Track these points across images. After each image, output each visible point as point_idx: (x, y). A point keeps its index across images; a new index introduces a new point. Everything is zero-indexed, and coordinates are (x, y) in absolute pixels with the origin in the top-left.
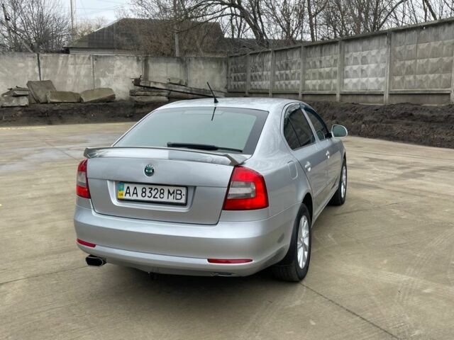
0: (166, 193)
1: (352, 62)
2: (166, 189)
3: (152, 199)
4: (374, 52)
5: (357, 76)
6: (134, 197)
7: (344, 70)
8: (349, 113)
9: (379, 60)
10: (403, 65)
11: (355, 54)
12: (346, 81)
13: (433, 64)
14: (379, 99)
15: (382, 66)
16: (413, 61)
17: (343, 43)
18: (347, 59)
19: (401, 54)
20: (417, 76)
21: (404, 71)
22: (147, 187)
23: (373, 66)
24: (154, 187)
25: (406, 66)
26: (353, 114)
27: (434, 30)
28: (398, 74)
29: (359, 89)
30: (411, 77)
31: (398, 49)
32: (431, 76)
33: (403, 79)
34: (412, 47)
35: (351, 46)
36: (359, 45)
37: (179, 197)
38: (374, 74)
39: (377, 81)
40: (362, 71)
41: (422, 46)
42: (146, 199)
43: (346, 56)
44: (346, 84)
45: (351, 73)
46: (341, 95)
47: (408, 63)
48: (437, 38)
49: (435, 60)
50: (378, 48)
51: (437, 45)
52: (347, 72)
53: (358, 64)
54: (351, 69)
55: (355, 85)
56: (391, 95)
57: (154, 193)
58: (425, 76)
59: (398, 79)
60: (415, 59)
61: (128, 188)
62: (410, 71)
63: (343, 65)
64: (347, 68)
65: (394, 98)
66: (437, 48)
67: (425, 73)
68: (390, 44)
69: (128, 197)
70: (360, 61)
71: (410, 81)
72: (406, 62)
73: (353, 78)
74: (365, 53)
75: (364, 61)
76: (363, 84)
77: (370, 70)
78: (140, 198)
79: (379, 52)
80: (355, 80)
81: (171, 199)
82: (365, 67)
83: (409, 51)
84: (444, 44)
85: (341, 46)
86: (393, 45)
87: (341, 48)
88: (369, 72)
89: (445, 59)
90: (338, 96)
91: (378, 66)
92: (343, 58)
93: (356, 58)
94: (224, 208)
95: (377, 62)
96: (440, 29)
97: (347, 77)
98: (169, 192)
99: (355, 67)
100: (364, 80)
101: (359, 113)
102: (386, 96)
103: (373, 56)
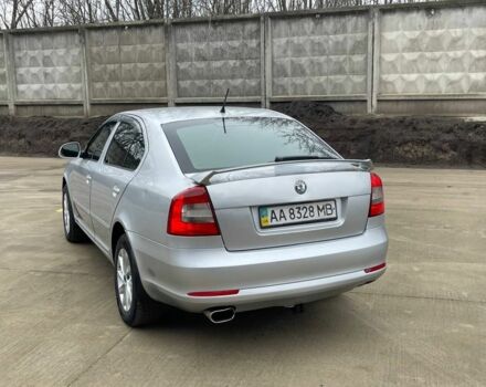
0: (316, 210)
1: (28, 63)
2: (315, 205)
3: (302, 220)
4: (61, 52)
5: (39, 81)
6: (283, 221)
7: (15, 73)
8: (46, 129)
9: (69, 61)
10: (105, 70)
11: (31, 53)
12: (22, 87)
13: (141, 69)
14: (76, 110)
15: (76, 70)
16: (117, 65)
17: (10, 37)
18: (20, 58)
19: (100, 57)
20: (125, 83)
21: (106, 77)
22: (294, 207)
23: (61, 69)
24: (302, 206)
25: (108, 71)
26: (53, 130)
27: (138, 31)
28: (99, 79)
29: (44, 98)
30: (117, 84)
31: (95, 49)
32: (142, 83)
33: (106, 86)
34: (114, 49)
35: (24, 42)
36: (36, 42)
37: (329, 212)
38: (64, 79)
39: (70, 88)
40: (46, 74)
41: (126, 48)
42: (296, 220)
43: (17, 55)
44: (23, 92)
45: (28, 78)
46: (17, 106)
47: (111, 67)
48: (143, 41)
49: (144, 65)
50: (66, 47)
51: (145, 49)
52: (21, 75)
53: (39, 66)
54: (28, 72)
55: (37, 93)
56: (93, 105)
57: (303, 212)
58: (134, 83)
59: (99, 85)
60: (120, 62)
61: (273, 212)
62: (114, 77)
63: (15, 66)
64: (22, 71)
65: (97, 108)
66: (145, 52)
67: (134, 80)
68: (84, 43)
69: (274, 222)
70: (40, 62)
71: (116, 89)
72: (108, 66)
73: (33, 83)
74: (47, 52)
75: (47, 62)
76: (49, 91)
77: (57, 73)
78: (289, 221)
79: (68, 52)
80: (36, 87)
81: (322, 216)
82: (49, 70)
83: (109, 53)
84: (152, 48)
85: (7, 40)
86: (88, 45)
87: (8, 44)
88: (57, 77)
89: (156, 64)
90: (12, 107)
91: (69, 70)
92: (12, 57)
93: (33, 58)
94: (370, 216)
95: (66, 65)
96: (146, 31)
97: (23, 83)
98: (319, 208)
99: (34, 70)
100: (51, 86)
101: (61, 128)
102: (87, 107)
103: (62, 57)
